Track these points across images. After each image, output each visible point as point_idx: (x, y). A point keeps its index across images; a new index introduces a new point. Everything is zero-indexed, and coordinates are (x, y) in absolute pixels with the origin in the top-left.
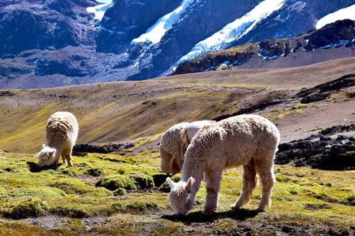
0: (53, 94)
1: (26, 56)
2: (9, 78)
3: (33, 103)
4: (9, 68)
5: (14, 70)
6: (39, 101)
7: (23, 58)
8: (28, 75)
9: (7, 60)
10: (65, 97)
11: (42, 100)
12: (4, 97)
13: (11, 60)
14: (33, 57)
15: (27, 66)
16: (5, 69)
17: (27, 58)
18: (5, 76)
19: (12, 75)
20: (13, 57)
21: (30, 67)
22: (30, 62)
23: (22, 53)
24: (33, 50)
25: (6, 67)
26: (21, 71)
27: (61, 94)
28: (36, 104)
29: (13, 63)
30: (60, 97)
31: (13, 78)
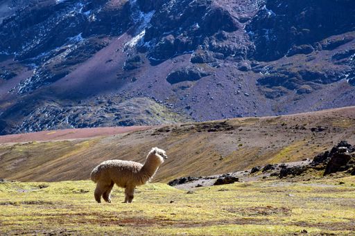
0: (300, 124)
1: (332, 46)
2: (300, 92)
3: (263, 143)
4: (300, 73)
5: (310, 77)
6: (274, 139)
7: (327, 52)
8: (336, 85)
9: (297, 57)
10: (321, 130)
11: (279, 137)
12: (218, 133)
13: (304, 57)
14: (345, 49)
15: (334, 67)
16: (293, 75)
17: (335, 52)
18: (292, 88)
19: (306, 87)
20: (307, 51)
21: (341, 68)
22: (339, 58)
23: (326, 42)
24: (347, 35)
25: (295, 70)
26: (322, 77)
27: (313, 126)
28: (268, 144)
29: (309, 64)
30: (313, 130)
31: (308, 92)
